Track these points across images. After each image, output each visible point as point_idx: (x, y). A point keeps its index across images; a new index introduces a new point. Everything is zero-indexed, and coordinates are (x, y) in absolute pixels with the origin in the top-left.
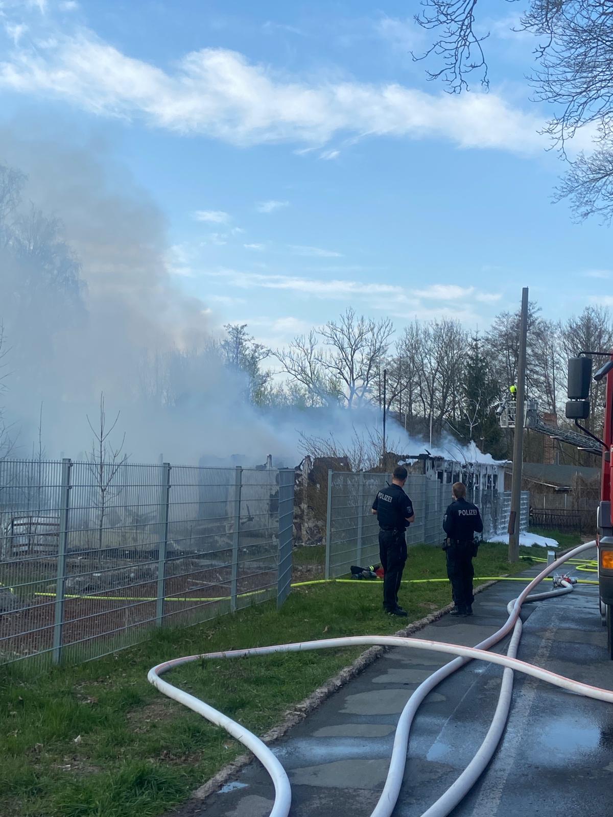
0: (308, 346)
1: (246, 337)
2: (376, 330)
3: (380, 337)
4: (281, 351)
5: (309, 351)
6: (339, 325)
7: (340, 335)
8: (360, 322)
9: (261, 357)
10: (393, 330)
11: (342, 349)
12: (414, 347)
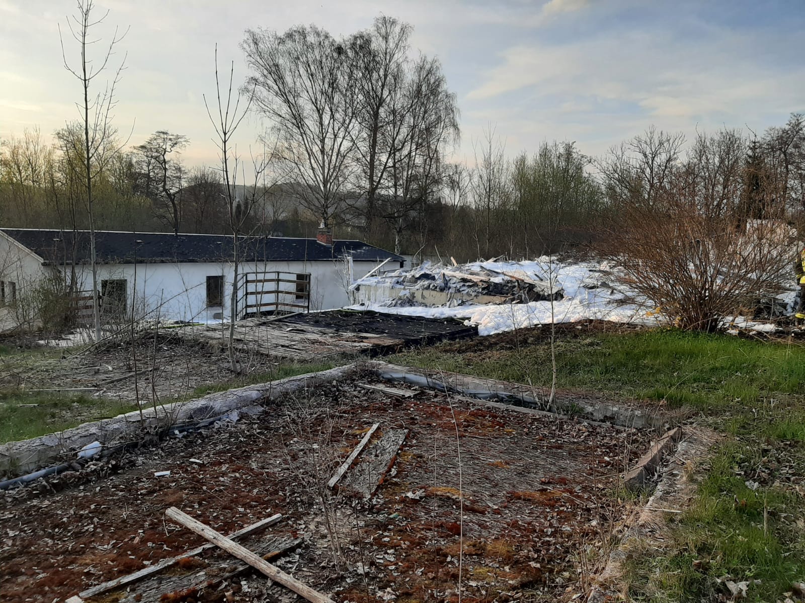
0: (619, 153)
1: (574, 151)
2: (671, 141)
3: (674, 146)
4: (599, 158)
5: (620, 156)
6: (643, 138)
7: (644, 145)
8: (660, 135)
9: (585, 164)
10: (685, 140)
11: (645, 156)
12: (702, 151)
